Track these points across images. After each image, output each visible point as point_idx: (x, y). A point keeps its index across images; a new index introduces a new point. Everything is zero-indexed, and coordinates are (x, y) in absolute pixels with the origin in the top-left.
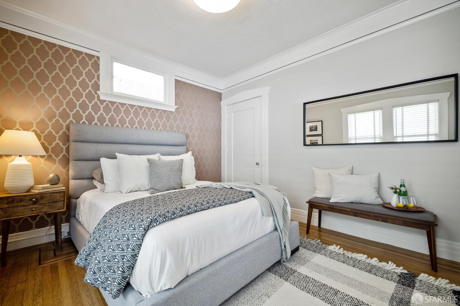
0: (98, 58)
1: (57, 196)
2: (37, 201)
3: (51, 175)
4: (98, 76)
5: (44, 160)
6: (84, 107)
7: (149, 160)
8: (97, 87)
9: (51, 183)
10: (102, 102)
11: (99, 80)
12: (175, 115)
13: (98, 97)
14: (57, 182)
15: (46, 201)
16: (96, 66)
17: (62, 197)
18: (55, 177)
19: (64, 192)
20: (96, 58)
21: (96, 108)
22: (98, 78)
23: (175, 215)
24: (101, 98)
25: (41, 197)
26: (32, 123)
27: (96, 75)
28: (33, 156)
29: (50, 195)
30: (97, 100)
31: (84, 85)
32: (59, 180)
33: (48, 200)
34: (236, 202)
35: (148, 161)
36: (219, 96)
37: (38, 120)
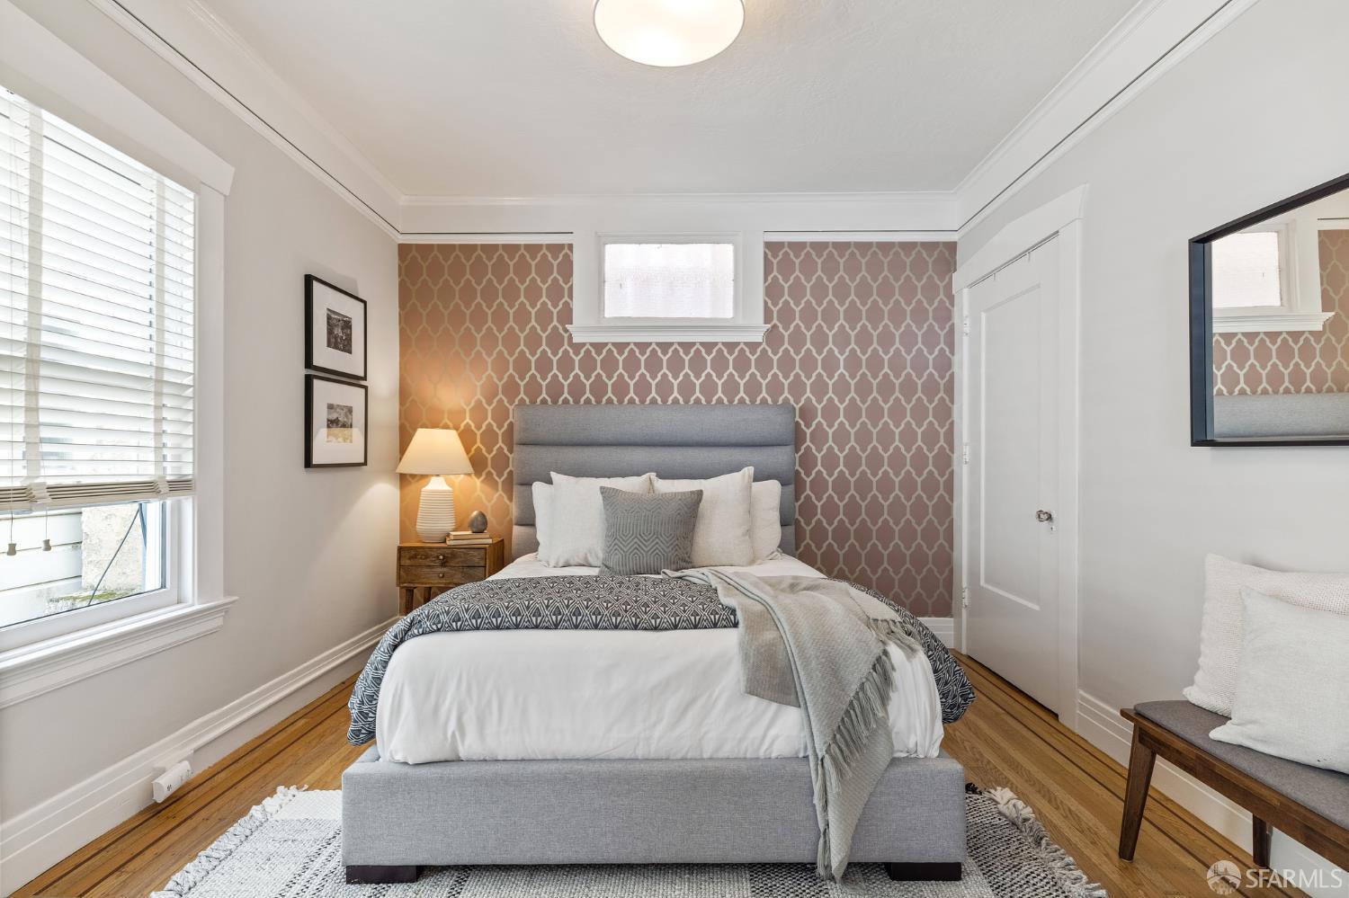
0: (570, 247)
1: (475, 556)
2: (447, 562)
3: (475, 513)
4: (571, 289)
5: (483, 482)
6: (544, 365)
7: (603, 490)
8: (566, 316)
9: (475, 530)
10: (577, 347)
11: (572, 299)
12: (764, 351)
13: (570, 337)
14: (481, 527)
15: (458, 563)
16: (567, 269)
17: (482, 558)
18: (479, 518)
19: (485, 549)
20: (566, 250)
21: (566, 364)
22: (571, 296)
23: (459, 623)
24: (575, 340)
25: (451, 554)
26: (464, 411)
27: (566, 287)
28: (465, 474)
29: (465, 554)
30: (568, 345)
31: (544, 317)
32: (485, 523)
33: (462, 562)
34: (656, 629)
35: (602, 493)
36: (944, 256)
37: (473, 404)
